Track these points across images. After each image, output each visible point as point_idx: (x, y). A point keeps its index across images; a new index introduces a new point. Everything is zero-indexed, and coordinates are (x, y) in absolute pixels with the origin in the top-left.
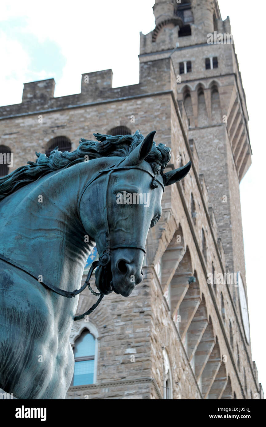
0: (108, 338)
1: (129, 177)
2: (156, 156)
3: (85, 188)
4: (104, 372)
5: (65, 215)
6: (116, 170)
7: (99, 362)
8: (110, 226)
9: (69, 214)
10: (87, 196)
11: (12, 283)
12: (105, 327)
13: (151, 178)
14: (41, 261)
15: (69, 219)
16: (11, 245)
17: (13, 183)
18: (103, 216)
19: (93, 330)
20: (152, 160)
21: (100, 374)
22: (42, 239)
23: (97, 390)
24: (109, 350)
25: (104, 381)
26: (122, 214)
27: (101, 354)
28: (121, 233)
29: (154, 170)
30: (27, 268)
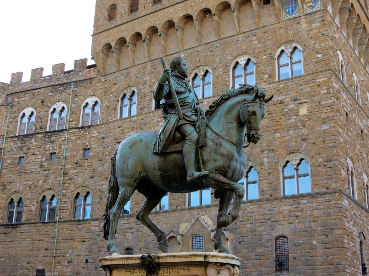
0: (307, 51)
1: (253, 106)
2: (261, 96)
3: (240, 108)
4: (307, 68)
5: (236, 117)
6: (248, 103)
7: (304, 64)
8: (249, 122)
9: (237, 117)
10: (241, 111)
11: (222, 145)
12: (305, 45)
13: (260, 104)
14: (230, 134)
15: (237, 118)
16: (221, 129)
17: (220, 102)
18: (246, 119)
19: (299, 47)
20: (260, 98)
21: (305, 69)
22: (230, 126)
23: (304, 77)
24: (308, 56)
25: (307, 73)
26: (251, 118)
27: (304, 59)
28: (252, 124)
29: (261, 101)
30: (226, 137)
